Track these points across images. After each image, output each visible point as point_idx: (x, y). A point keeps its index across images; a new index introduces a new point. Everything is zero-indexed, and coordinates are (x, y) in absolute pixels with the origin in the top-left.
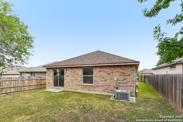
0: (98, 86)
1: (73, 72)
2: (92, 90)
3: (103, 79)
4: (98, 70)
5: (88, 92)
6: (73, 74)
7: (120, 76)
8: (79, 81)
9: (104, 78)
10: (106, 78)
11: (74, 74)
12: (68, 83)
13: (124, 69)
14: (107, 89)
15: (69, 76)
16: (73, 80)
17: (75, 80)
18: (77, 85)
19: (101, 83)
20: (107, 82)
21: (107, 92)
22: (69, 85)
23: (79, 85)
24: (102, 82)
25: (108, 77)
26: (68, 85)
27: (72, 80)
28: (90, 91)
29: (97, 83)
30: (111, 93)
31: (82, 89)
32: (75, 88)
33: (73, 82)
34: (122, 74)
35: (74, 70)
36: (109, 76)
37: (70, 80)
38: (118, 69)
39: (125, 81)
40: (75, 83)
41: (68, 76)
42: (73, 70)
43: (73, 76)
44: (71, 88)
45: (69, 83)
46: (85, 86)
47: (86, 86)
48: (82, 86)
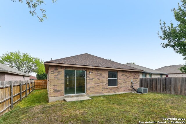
0: (121, 87)
1: (98, 74)
2: (117, 91)
3: (124, 82)
4: (121, 73)
5: (114, 93)
6: (98, 77)
7: (133, 78)
8: (105, 84)
9: (125, 80)
10: (126, 80)
11: (100, 77)
12: (93, 87)
13: (136, 74)
14: (127, 89)
15: (94, 79)
16: (99, 84)
17: (101, 83)
18: (103, 88)
19: (123, 84)
20: (127, 84)
21: (127, 91)
22: (94, 89)
23: (105, 88)
24: (124, 84)
26: (92, 89)
27: (97, 84)
28: (115, 92)
29: (120, 85)
30: (129, 91)
31: (108, 91)
32: (101, 91)
33: (99, 85)
35: (100, 72)
36: (128, 79)
37: (95, 84)
38: (133, 74)
39: (136, 82)
40: (101, 86)
41: (92, 79)
42: (99, 73)
43: (99, 79)
44: (96, 93)
45: (94, 87)
46: (111, 89)
47: (112, 89)
48: (108, 89)
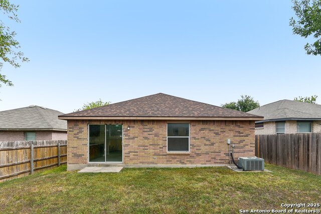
0: (198, 155)
1: (145, 130)
2: (187, 161)
3: (208, 143)
5: (180, 166)
6: (146, 133)
7: (234, 136)
8: (160, 148)
9: (210, 141)
10: (212, 141)
11: (149, 134)
12: (134, 152)
13: (241, 126)
14: (215, 158)
15: (137, 137)
16: (147, 146)
17: (150, 145)
18: (155, 154)
19: (204, 149)
20: (216, 147)
21: (215, 163)
22: (137, 155)
23: (160, 155)
24: (207, 147)
25: (216, 139)
26: (134, 155)
27: (144, 146)
28: (183, 163)
29: (197, 149)
30: (220, 163)
31: (167, 161)
32: (151, 160)
33: (146, 149)
34: (237, 134)
35: (150, 126)
36: (218, 138)
37: (139, 146)
38: (232, 127)
39: (242, 144)
40: (151, 151)
41: (133, 138)
42: (146, 127)
43: (146, 138)
44: (140, 162)
45: (137, 152)
46: (173, 156)
47: (176, 156)
48: (168, 156)
